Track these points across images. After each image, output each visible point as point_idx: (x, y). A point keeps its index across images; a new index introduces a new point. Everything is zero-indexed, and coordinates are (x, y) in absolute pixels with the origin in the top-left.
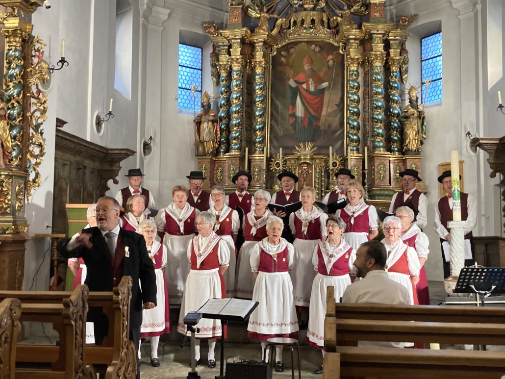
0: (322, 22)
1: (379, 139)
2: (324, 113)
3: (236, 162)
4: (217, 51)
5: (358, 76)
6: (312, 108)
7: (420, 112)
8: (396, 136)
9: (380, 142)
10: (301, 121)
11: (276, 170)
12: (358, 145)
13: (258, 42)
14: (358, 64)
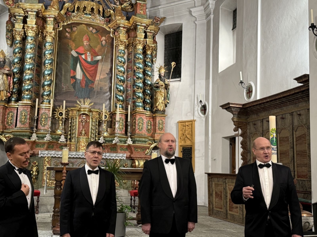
0: (99, 11)
1: (139, 100)
2: (97, 78)
3: (27, 109)
4: (12, 20)
5: (125, 54)
6: (89, 74)
7: (166, 84)
8: (149, 100)
9: (140, 103)
10: (80, 82)
11: (59, 118)
12: (123, 104)
13: (50, 17)
14: (125, 45)
